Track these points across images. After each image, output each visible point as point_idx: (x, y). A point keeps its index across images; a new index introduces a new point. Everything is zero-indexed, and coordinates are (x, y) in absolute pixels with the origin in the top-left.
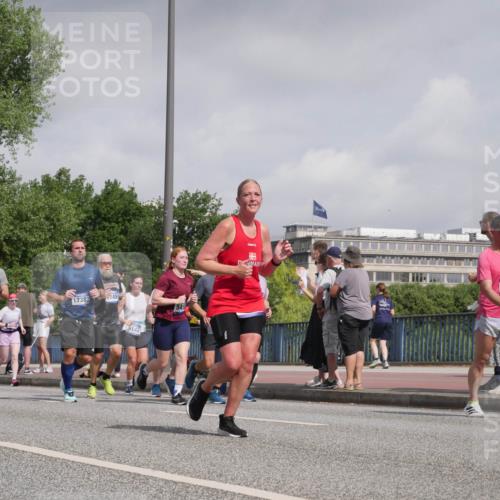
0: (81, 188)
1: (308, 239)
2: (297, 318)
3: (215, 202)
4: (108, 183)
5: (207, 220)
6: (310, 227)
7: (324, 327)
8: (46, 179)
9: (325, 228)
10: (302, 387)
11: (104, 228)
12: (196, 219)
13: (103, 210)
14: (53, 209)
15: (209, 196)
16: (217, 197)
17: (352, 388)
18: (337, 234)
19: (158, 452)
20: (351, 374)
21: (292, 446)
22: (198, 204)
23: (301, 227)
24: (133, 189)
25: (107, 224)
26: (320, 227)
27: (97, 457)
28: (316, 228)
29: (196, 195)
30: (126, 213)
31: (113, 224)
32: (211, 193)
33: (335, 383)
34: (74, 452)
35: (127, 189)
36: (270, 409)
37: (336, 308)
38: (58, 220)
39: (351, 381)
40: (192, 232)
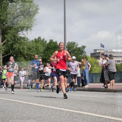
0: (44, 41)
1: (100, 53)
2: (98, 72)
3: (76, 44)
4: (50, 40)
5: (75, 49)
6: (100, 50)
7: (104, 74)
8: (35, 39)
9: (104, 50)
10: (99, 88)
11: (50, 51)
12: (72, 48)
13: (49, 47)
14: (37, 47)
15: (75, 43)
16: (77, 43)
17: (112, 89)
18: (107, 51)
19: (65, 105)
20: (112, 85)
21: (98, 102)
22: (72, 45)
23: (98, 50)
24: (56, 41)
25: (50, 50)
26: (102, 50)
27: (51, 106)
28: (101, 50)
29: (72, 43)
30: (55, 47)
31: (52, 50)
32: (75, 42)
33: (108, 87)
34: (45, 105)
35: (55, 42)
36: (92, 94)
37: (107, 69)
38: (39, 49)
39: (111, 87)
40: (71, 52)
